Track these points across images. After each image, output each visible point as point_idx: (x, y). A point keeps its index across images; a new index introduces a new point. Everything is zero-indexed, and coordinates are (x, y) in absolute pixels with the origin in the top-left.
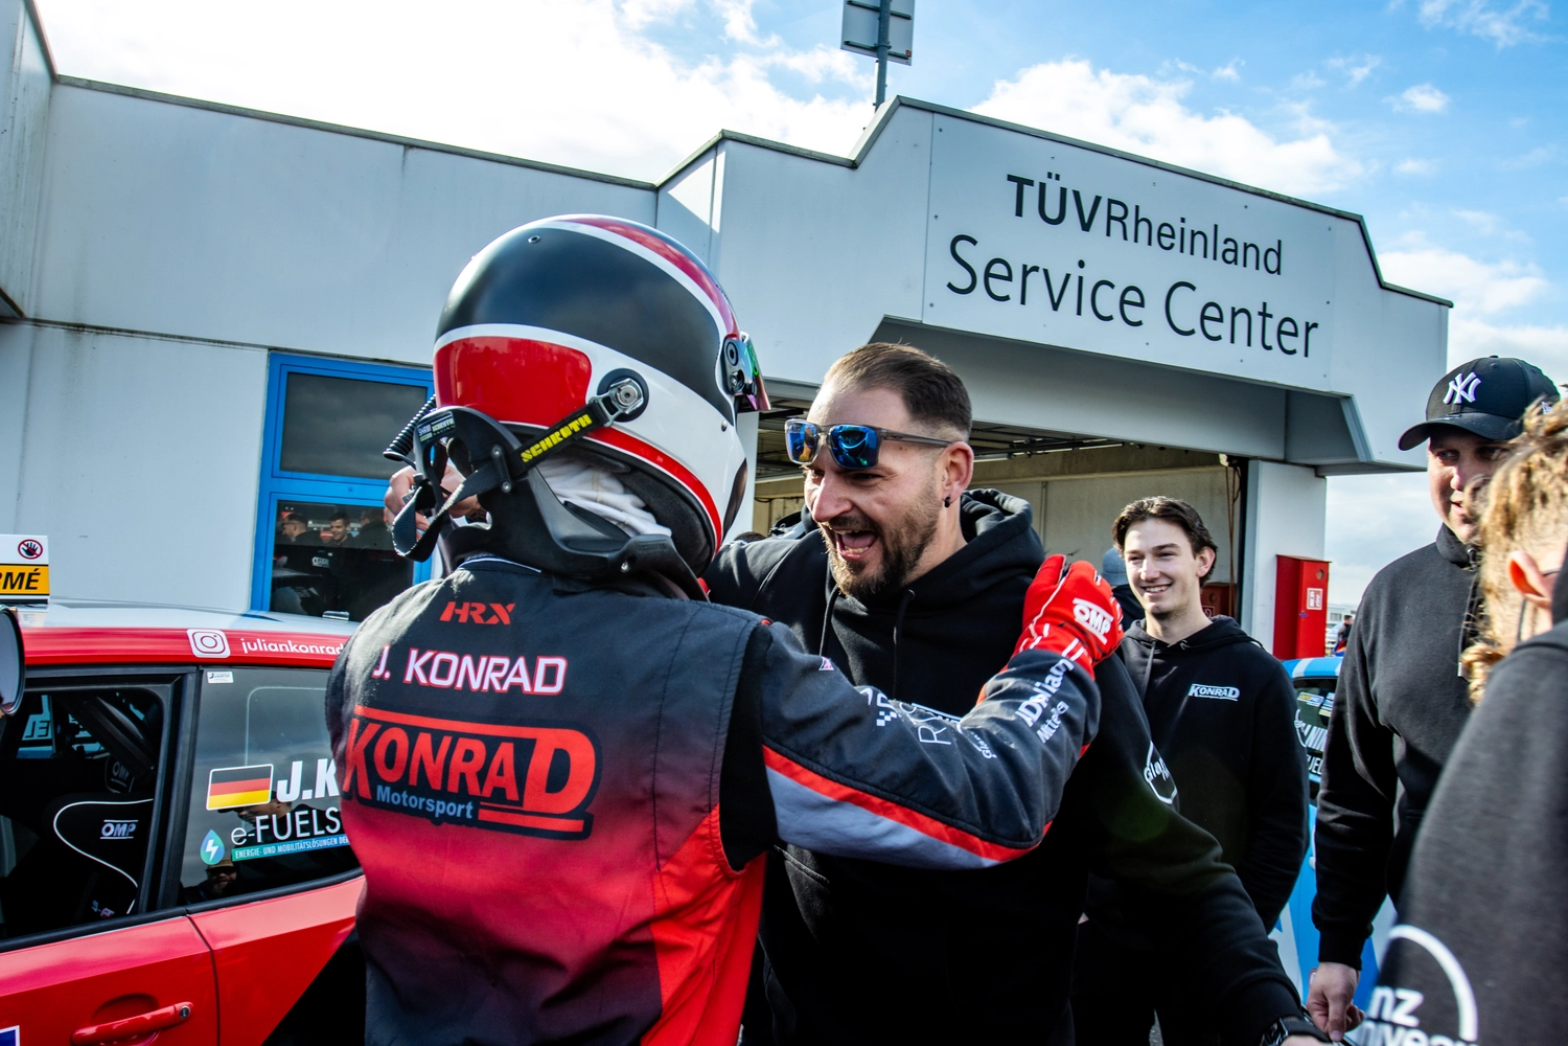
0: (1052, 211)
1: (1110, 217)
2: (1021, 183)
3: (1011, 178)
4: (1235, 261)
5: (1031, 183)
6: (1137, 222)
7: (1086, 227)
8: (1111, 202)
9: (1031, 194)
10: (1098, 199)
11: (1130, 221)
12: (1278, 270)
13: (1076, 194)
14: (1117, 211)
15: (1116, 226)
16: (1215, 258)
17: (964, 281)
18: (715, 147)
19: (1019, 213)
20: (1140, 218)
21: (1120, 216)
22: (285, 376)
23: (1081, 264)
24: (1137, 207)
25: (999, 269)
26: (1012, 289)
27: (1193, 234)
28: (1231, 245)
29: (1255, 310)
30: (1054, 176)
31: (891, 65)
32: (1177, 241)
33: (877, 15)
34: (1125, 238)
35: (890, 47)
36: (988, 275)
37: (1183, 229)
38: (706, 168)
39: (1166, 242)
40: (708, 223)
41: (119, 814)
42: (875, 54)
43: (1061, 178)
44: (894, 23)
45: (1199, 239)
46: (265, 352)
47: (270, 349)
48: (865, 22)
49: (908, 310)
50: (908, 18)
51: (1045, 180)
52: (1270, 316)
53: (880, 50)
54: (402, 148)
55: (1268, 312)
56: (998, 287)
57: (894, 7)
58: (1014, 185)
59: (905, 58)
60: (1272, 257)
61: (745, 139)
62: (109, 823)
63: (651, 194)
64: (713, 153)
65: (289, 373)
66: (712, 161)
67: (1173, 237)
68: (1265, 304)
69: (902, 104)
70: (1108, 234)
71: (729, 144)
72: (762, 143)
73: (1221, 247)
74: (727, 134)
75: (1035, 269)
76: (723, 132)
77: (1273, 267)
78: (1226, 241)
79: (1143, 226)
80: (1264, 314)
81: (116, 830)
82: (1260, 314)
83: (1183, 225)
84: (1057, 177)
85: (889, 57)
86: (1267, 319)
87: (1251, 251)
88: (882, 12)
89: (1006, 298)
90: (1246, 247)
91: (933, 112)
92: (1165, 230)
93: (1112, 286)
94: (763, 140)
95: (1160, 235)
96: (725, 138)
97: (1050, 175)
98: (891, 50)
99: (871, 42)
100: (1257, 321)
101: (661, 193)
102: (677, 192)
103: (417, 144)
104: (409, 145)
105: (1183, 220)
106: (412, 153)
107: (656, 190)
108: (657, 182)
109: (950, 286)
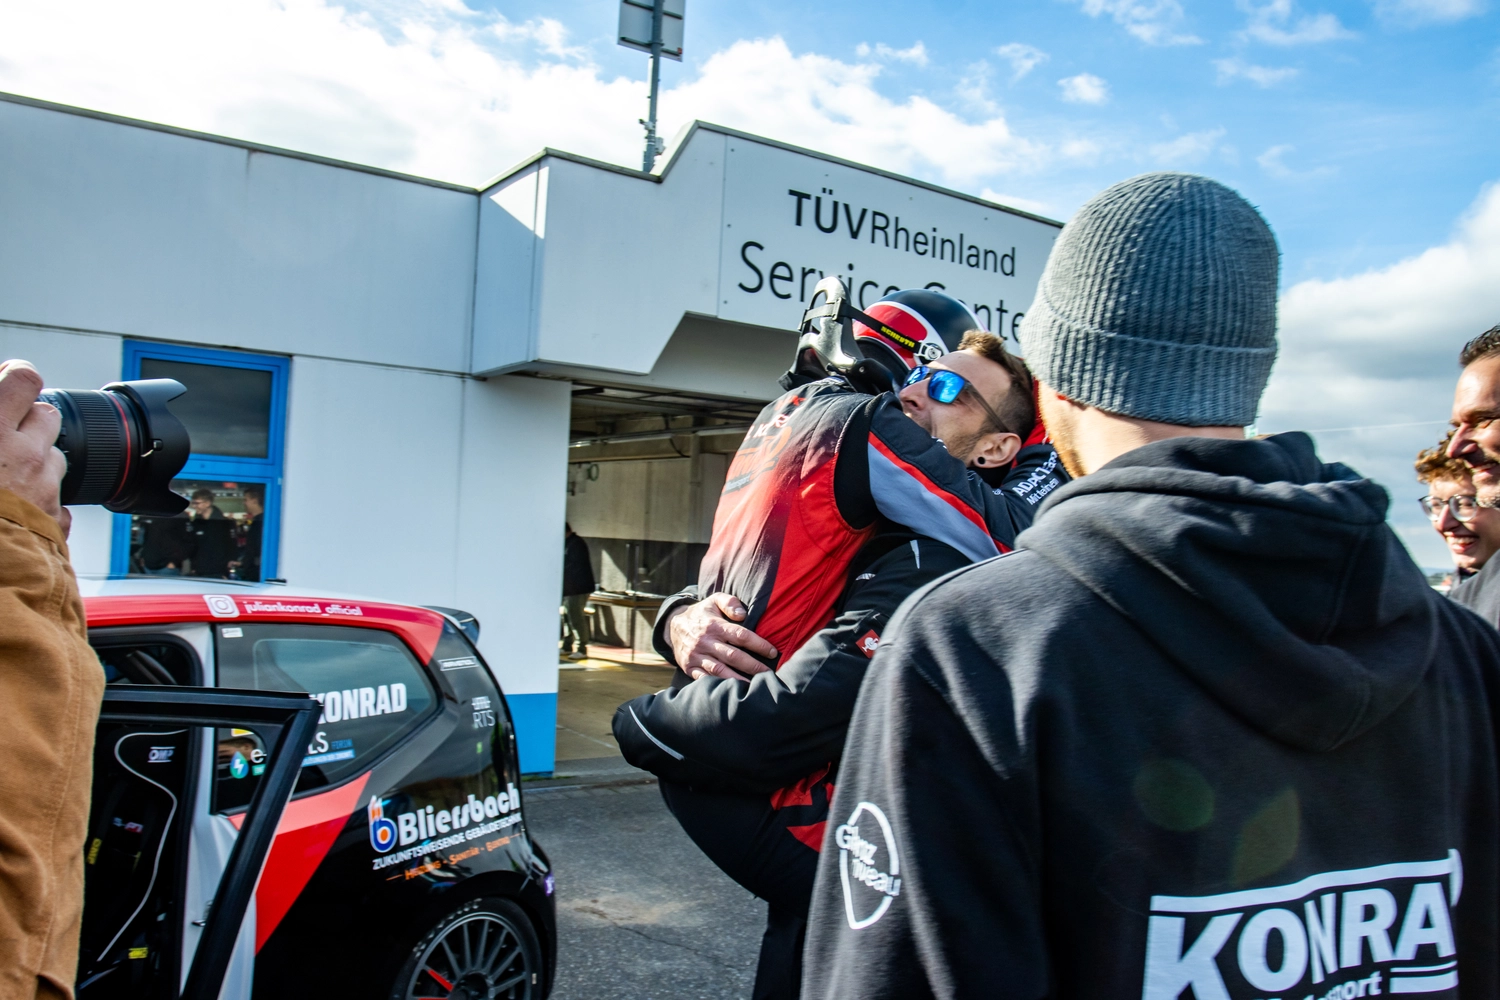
0: (827, 222)
1: (875, 227)
2: (801, 196)
3: (792, 193)
4: (977, 265)
5: (808, 197)
6: (897, 231)
7: (855, 235)
8: (875, 214)
9: (808, 206)
10: (864, 211)
11: (891, 230)
12: (1012, 273)
13: (847, 207)
14: (880, 222)
15: (879, 234)
16: (961, 262)
17: (753, 282)
18: (538, 163)
19: (799, 223)
20: (900, 227)
21: (884, 226)
22: (138, 362)
23: (851, 267)
24: (897, 219)
25: (782, 271)
26: (793, 288)
27: (943, 242)
28: (973, 251)
29: (994, 306)
30: (827, 191)
31: (664, 61)
32: (929, 248)
33: (650, 14)
34: (887, 245)
35: (662, 45)
36: (773, 276)
37: (934, 238)
38: (530, 178)
39: (921, 248)
40: (531, 228)
41: (161, 742)
42: (649, 50)
43: (834, 192)
44: (667, 22)
45: (948, 246)
46: (119, 341)
47: (125, 336)
48: (640, 21)
49: (706, 308)
50: (679, 18)
51: (821, 195)
52: (1006, 311)
53: (654, 46)
54: (245, 152)
55: (1004, 308)
56: (782, 287)
57: (667, 7)
58: (794, 199)
59: (677, 54)
60: (1007, 261)
61: (565, 156)
62: (155, 749)
63: (473, 198)
64: (536, 167)
65: (144, 359)
66: (535, 174)
67: (926, 244)
68: (1001, 302)
69: (700, 127)
70: (873, 241)
71: (552, 160)
72: (581, 160)
73: (966, 253)
74: (551, 152)
75: (812, 271)
76: (546, 149)
77: (1008, 269)
78: (971, 247)
79: (902, 234)
80: (1001, 310)
81: (159, 755)
82: (998, 310)
83: (934, 234)
84: (831, 192)
85: (663, 54)
86: (1004, 314)
87: (990, 257)
88: (655, 11)
89: (788, 296)
90: (986, 253)
91: (726, 134)
92: (921, 239)
93: (876, 285)
94: (580, 157)
95: (916, 242)
96: (549, 155)
97: (824, 190)
98: (665, 47)
99: (646, 39)
100: (995, 315)
101: (484, 197)
102: (499, 198)
103: (261, 148)
104: (253, 149)
105: (934, 230)
106: (256, 157)
107: (478, 194)
108: (480, 187)
109: (741, 286)
